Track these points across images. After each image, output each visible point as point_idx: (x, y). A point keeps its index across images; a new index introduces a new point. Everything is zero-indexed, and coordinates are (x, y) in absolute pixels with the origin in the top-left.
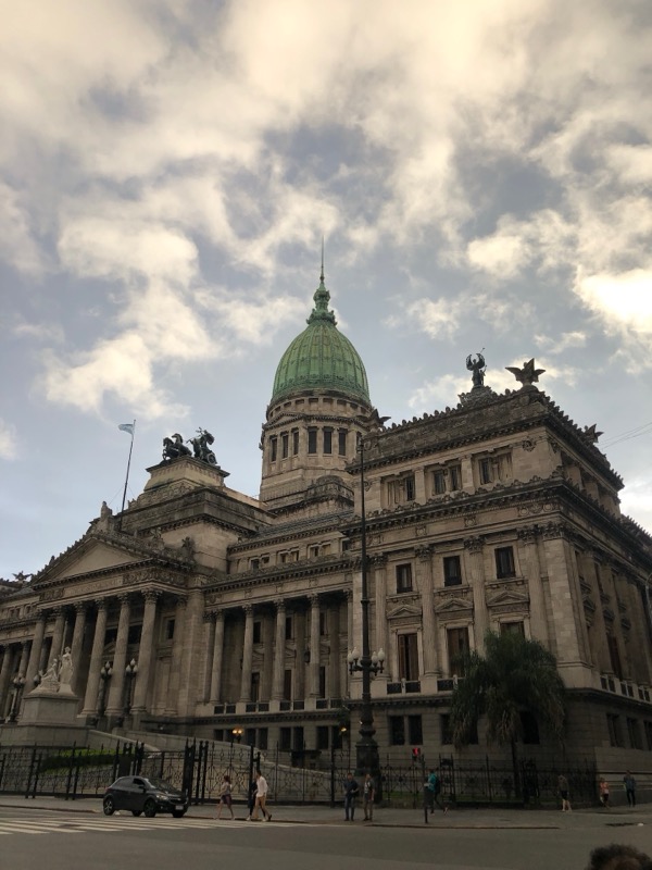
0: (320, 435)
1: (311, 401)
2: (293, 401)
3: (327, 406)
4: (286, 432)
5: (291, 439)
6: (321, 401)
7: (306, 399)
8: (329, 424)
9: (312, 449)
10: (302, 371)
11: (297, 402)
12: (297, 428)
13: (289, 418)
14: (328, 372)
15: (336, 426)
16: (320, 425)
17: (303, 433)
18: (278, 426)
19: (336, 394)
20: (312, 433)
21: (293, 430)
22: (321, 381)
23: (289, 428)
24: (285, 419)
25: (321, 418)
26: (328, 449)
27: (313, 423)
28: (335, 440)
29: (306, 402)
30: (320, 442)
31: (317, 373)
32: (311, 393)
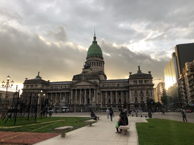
0: (98, 63)
1: (97, 58)
2: (94, 57)
3: (99, 59)
5: (94, 63)
6: (98, 57)
7: (96, 57)
8: (100, 62)
9: (97, 66)
10: (95, 52)
11: (95, 57)
14: (99, 53)
15: (101, 62)
16: (99, 62)
17: (96, 63)
18: (92, 61)
19: (100, 57)
20: (97, 63)
22: (98, 54)
23: (94, 61)
25: (99, 61)
26: (99, 66)
27: (98, 61)
28: (100, 64)
29: (96, 58)
30: (98, 65)
31: (97, 53)
32: (97, 56)
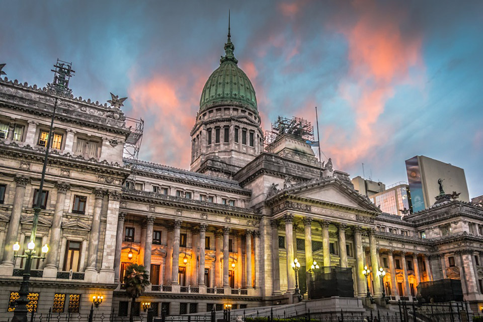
0: (259, 141)
1: (255, 117)
4: (246, 129)
6: (257, 120)
10: (248, 95)
11: (249, 113)
12: (254, 131)
13: (248, 121)
15: (262, 139)
16: (260, 136)
17: (256, 136)
18: (241, 122)
21: (251, 130)
24: (245, 120)
25: (260, 132)
30: (259, 145)
31: (254, 102)
32: (256, 113)
